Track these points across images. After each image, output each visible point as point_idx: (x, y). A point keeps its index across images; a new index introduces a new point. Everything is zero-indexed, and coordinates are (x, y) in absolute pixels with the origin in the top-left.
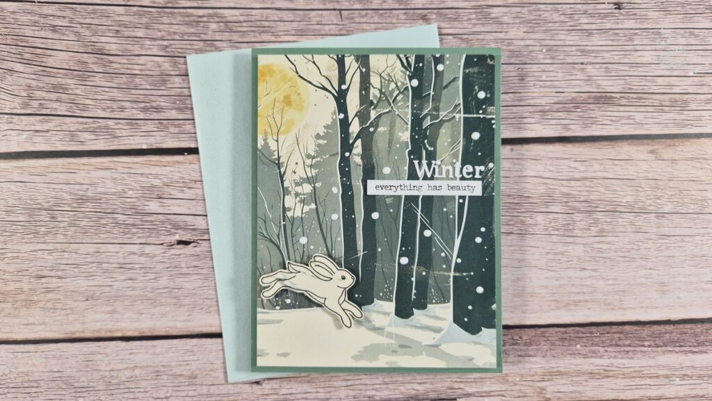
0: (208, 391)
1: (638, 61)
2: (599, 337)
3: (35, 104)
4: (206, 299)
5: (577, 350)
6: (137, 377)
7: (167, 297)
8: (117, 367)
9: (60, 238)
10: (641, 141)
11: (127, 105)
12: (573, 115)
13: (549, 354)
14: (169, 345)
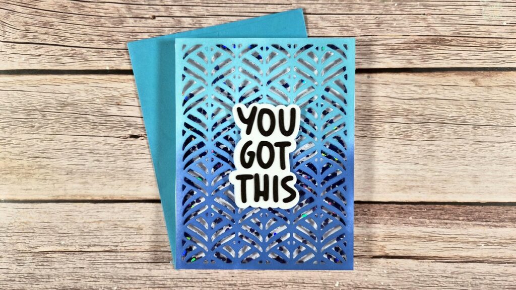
0: (150, 239)
1: (466, 13)
2: (426, 212)
3: (30, 35)
4: (150, 176)
5: (410, 221)
6: (101, 228)
7: (122, 174)
8: (87, 221)
9: (49, 131)
10: (465, 72)
11: (95, 38)
12: (415, 53)
13: (389, 222)
14: (124, 207)
